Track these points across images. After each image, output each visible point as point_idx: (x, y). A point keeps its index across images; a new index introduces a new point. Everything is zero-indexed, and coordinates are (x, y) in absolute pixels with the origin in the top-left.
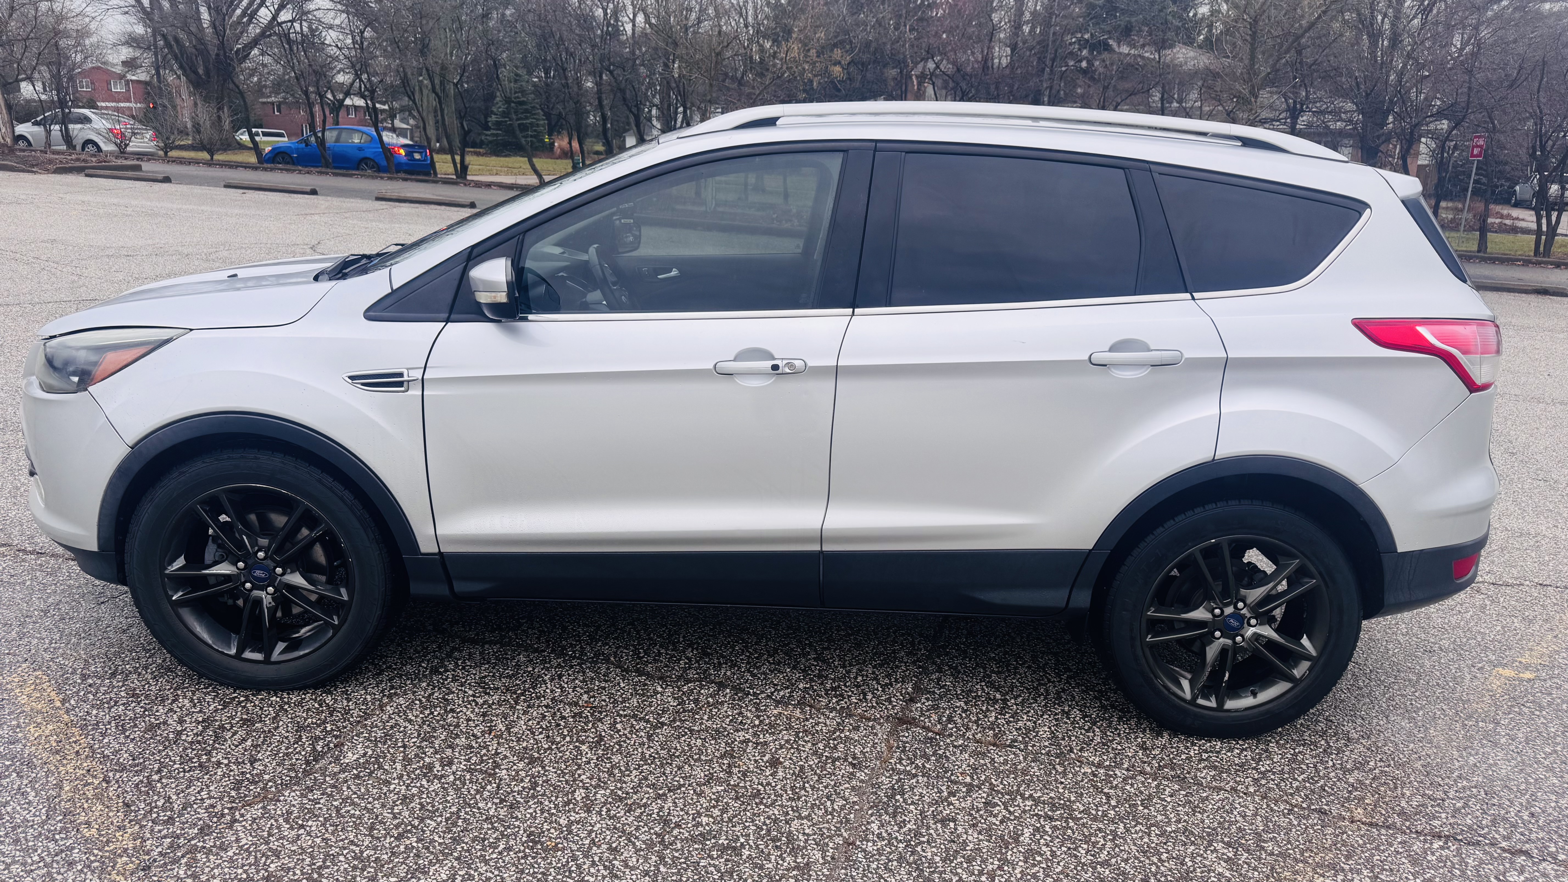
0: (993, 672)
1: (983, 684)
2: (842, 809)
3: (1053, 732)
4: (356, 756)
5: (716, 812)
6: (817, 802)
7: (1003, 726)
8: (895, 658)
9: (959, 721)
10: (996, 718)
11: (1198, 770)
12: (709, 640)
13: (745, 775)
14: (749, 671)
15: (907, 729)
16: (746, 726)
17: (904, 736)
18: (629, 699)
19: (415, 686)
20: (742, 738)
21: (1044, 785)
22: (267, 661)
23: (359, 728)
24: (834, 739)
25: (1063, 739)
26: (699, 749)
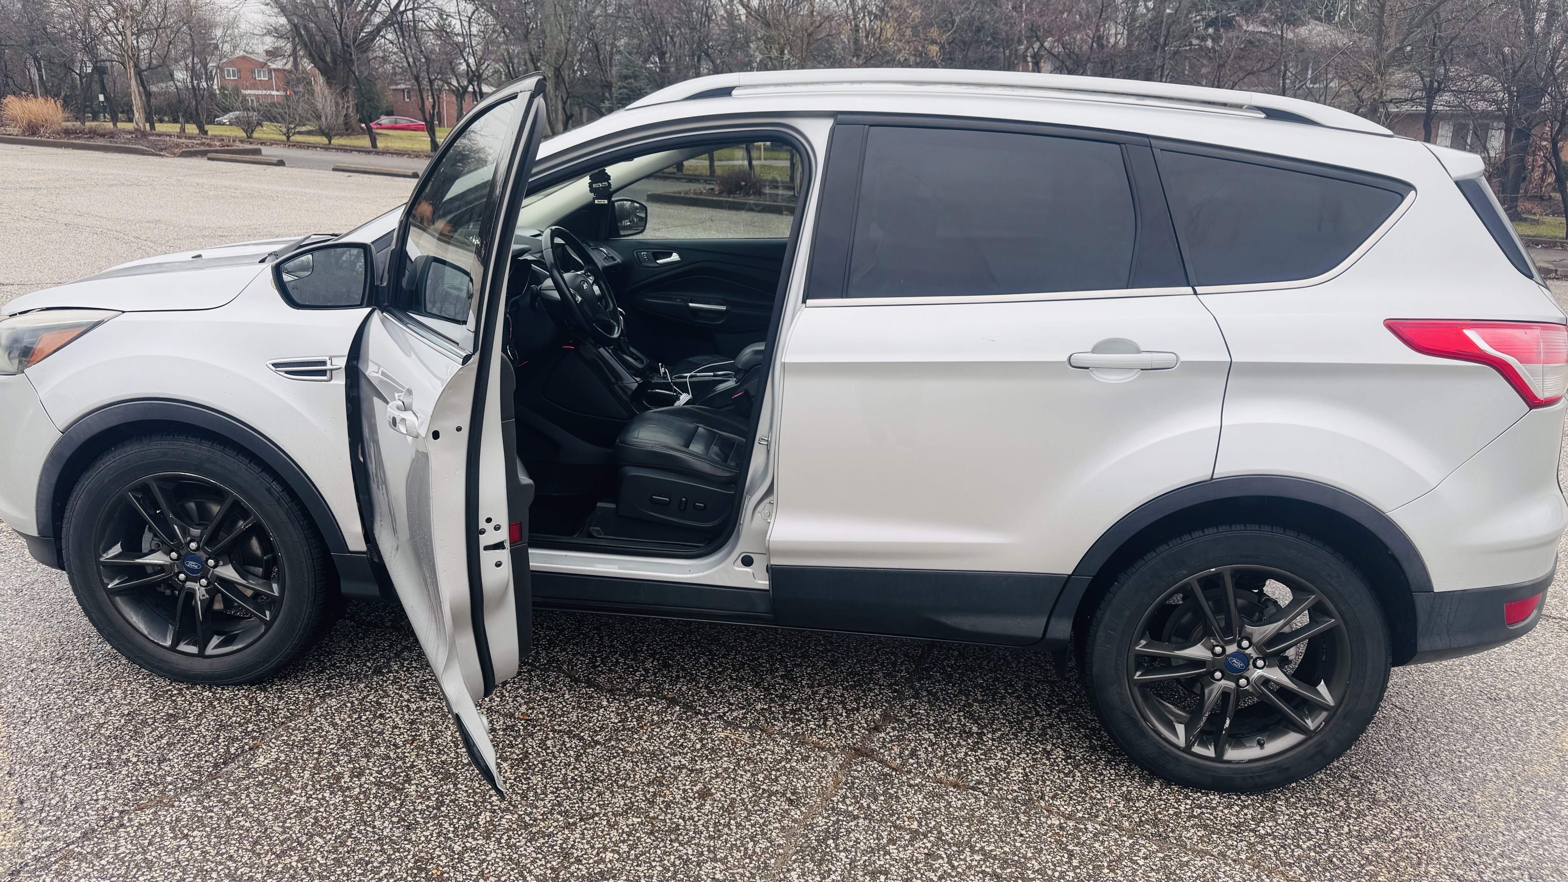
0: (976, 700)
1: (961, 714)
2: (763, 853)
3: (1026, 775)
4: (267, 761)
5: (624, 847)
6: (738, 842)
7: (971, 764)
8: (871, 679)
9: (923, 755)
10: (966, 754)
11: (1186, 829)
12: (674, 650)
13: (668, 806)
14: (707, 687)
15: (862, 762)
16: (685, 751)
17: (856, 770)
18: (569, 713)
19: (352, 686)
20: (677, 764)
21: (1000, 837)
22: (201, 654)
23: (281, 729)
24: (778, 770)
25: (1037, 783)
26: (628, 774)
